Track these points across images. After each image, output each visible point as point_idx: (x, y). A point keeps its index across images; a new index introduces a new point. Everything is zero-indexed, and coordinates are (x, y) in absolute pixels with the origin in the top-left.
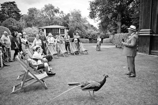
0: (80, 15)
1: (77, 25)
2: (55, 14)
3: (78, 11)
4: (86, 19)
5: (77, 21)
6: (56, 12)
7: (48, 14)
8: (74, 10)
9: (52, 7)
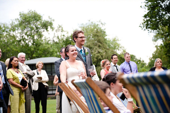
0: (103, 33)
1: (99, 54)
2: (43, 33)
3: (99, 23)
4: (118, 40)
5: (99, 46)
6: (47, 29)
7: (26, 34)
8: (89, 21)
9: (36, 17)
